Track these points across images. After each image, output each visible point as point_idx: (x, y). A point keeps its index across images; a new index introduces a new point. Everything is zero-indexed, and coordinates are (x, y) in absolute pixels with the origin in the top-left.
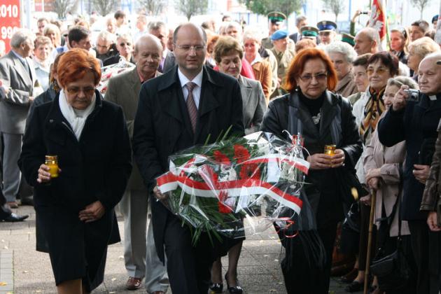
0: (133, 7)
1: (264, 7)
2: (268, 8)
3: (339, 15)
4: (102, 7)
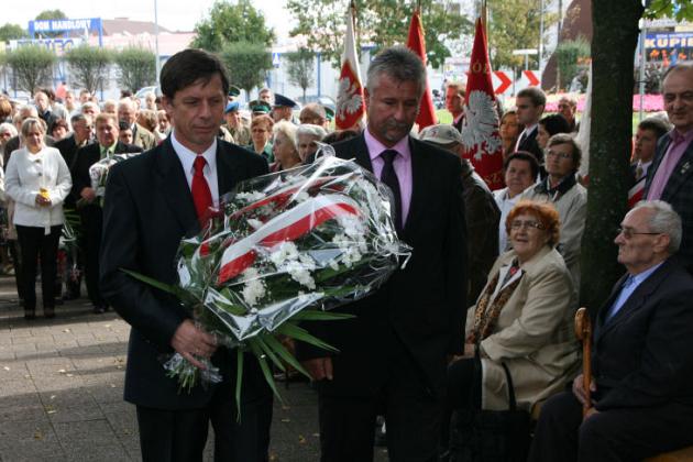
3: (307, 89)
4: (30, 81)
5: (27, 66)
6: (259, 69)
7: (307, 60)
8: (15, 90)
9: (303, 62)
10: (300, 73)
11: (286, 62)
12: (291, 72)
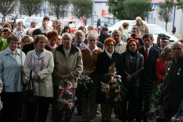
0: (46, 11)
1: (124, 15)
2: (127, 16)
3: (168, 23)
4: (29, 10)
5: (28, 3)
6: (144, 11)
7: (169, 8)
8: (21, 14)
9: (167, 9)
10: (165, 14)
11: (159, 8)
12: (160, 13)
